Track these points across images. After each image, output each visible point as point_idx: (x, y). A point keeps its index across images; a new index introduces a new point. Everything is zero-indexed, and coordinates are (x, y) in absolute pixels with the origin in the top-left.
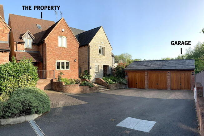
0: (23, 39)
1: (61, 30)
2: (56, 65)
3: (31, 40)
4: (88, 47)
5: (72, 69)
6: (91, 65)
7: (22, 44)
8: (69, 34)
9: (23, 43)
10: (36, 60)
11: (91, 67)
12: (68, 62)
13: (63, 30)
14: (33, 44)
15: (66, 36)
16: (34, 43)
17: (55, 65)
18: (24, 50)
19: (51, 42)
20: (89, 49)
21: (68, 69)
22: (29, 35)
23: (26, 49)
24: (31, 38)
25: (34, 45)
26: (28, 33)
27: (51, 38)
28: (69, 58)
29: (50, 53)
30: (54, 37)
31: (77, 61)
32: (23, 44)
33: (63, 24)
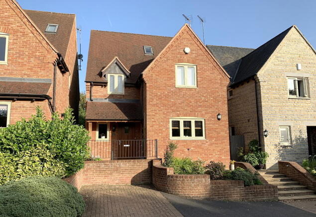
0: (105, 76)
1: (182, 51)
2: (171, 128)
3: (123, 76)
4: (256, 83)
5: (211, 138)
6: (265, 128)
7: (102, 86)
8: (200, 58)
9: (104, 84)
10: (127, 119)
11: (266, 131)
12: (201, 122)
13: (187, 50)
14: (127, 85)
15: (193, 62)
16: (129, 82)
17: (169, 128)
18: (106, 99)
19: (157, 77)
20: (258, 88)
21: (199, 138)
22: (117, 67)
23: (111, 96)
24: (121, 72)
25: (129, 87)
26: (116, 63)
27: (159, 69)
28: (204, 112)
29: (155, 102)
30: (165, 66)
31: (225, 118)
32: (105, 86)
33: (188, 37)
